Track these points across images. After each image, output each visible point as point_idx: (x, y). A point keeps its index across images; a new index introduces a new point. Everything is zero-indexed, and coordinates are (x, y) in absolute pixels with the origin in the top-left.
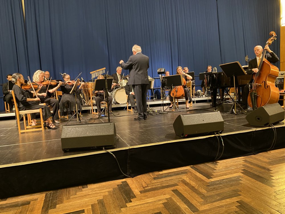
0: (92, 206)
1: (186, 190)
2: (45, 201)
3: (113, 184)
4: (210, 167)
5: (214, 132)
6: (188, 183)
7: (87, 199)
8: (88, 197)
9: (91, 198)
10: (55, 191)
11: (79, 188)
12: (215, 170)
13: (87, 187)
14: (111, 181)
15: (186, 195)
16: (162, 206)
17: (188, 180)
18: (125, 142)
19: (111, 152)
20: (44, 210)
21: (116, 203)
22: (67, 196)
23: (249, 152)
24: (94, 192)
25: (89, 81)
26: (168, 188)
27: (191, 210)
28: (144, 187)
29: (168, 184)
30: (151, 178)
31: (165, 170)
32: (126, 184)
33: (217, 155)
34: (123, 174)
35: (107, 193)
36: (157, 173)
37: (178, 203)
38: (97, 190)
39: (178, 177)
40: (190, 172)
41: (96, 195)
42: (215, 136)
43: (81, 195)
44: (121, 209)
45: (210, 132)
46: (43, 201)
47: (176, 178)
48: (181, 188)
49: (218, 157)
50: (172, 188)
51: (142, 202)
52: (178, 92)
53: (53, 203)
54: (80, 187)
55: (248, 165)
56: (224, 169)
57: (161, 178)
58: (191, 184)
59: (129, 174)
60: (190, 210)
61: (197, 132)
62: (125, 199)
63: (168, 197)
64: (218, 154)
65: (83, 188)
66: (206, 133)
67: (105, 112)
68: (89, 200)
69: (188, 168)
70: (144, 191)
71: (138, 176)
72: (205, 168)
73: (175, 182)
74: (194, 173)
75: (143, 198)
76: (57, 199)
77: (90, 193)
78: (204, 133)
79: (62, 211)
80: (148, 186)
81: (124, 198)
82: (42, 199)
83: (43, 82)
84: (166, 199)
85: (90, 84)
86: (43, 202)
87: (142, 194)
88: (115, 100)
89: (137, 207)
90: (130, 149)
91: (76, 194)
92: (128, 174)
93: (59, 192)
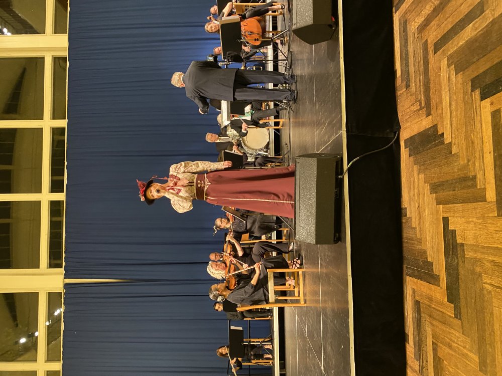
0: (438, 203)
1: (439, 26)
2: (418, 277)
3: (406, 164)
6: (425, 20)
7: (426, 211)
8: (421, 210)
9: (424, 203)
10: (405, 262)
11: (405, 223)
13: (406, 208)
14: (402, 167)
15: (447, 26)
16: (460, 75)
17: (420, 20)
18: (333, 138)
19: (348, 165)
20: (432, 281)
21: (441, 161)
22: (416, 242)
24: (416, 198)
26: (430, 60)
27: (479, 16)
28: (421, 109)
29: (422, 61)
30: (405, 94)
31: (395, 64)
32: (410, 141)
34: (392, 144)
35: (422, 176)
36: (399, 82)
37: (461, 44)
38: (412, 193)
39: (410, 39)
40: (406, 13)
41: (421, 196)
43: (417, 219)
44: (453, 153)
46: (417, 282)
47: (412, 44)
48: (433, 35)
50: (431, 52)
51: (446, 113)
52: (252, 30)
53: (423, 266)
54: (404, 221)
57: (409, 75)
58: (429, 14)
59: (393, 134)
60: (479, 18)
62: (436, 145)
63: (446, 62)
65: (406, 215)
68: (429, 208)
69: (396, 17)
70: (428, 108)
71: (399, 117)
73: (419, 45)
74: (407, 6)
75: (440, 111)
76: (419, 260)
77: (417, 204)
79: (438, 253)
80: (420, 101)
81: (435, 147)
82: (414, 282)
83: (226, 264)
84: (449, 66)
86: (419, 281)
87: (432, 112)
88: (261, 150)
89: (454, 125)
90: (347, 131)
91: (415, 228)
92: (393, 136)
93: (406, 254)
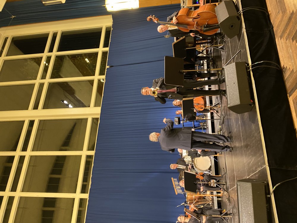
4: (289, 75)
5: (247, 72)
12: (293, 70)
18: (259, 169)
19: (273, 188)
23: (271, 34)
25: (186, 197)
33: (275, 67)
42: (252, 71)
45: (248, 76)
49: (277, 66)
52: (199, 103)
55: (286, 35)
56: (292, 60)
61: (247, 90)
64: (273, 67)
66: (249, 80)
67: (221, 184)
69: (291, 99)
72: (290, 81)
78: (249, 82)
85: (188, 196)
88: (206, 171)
